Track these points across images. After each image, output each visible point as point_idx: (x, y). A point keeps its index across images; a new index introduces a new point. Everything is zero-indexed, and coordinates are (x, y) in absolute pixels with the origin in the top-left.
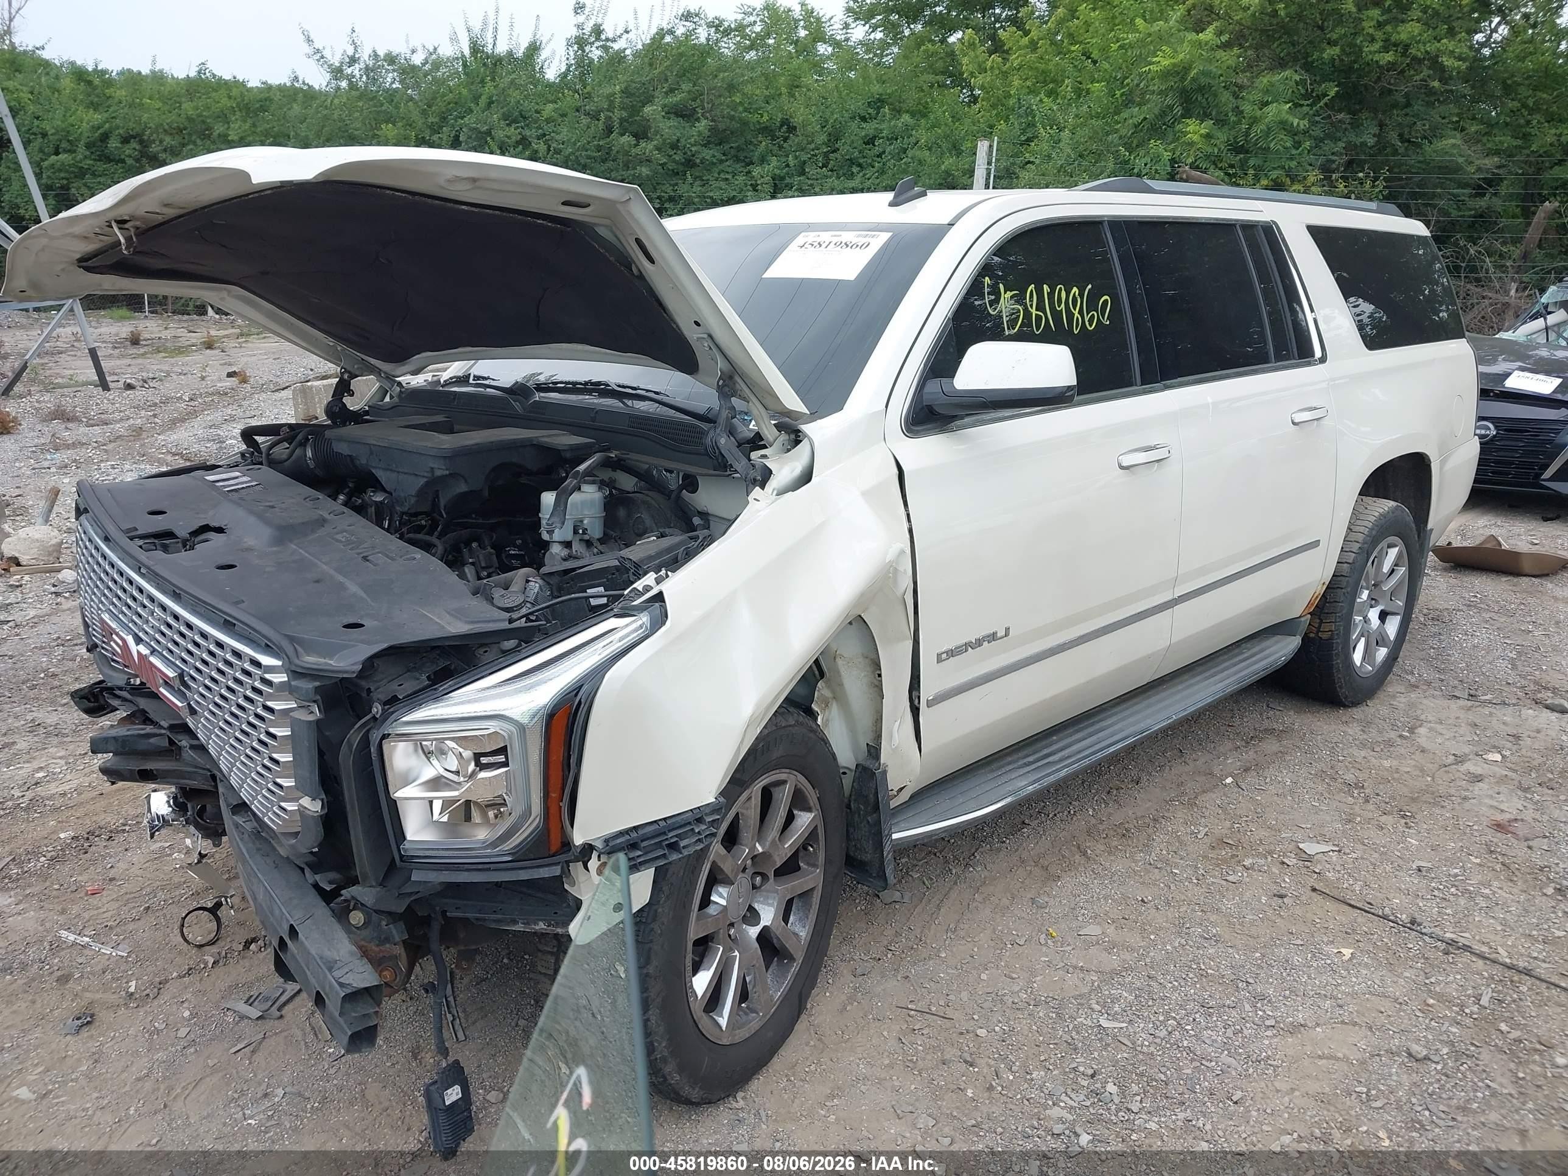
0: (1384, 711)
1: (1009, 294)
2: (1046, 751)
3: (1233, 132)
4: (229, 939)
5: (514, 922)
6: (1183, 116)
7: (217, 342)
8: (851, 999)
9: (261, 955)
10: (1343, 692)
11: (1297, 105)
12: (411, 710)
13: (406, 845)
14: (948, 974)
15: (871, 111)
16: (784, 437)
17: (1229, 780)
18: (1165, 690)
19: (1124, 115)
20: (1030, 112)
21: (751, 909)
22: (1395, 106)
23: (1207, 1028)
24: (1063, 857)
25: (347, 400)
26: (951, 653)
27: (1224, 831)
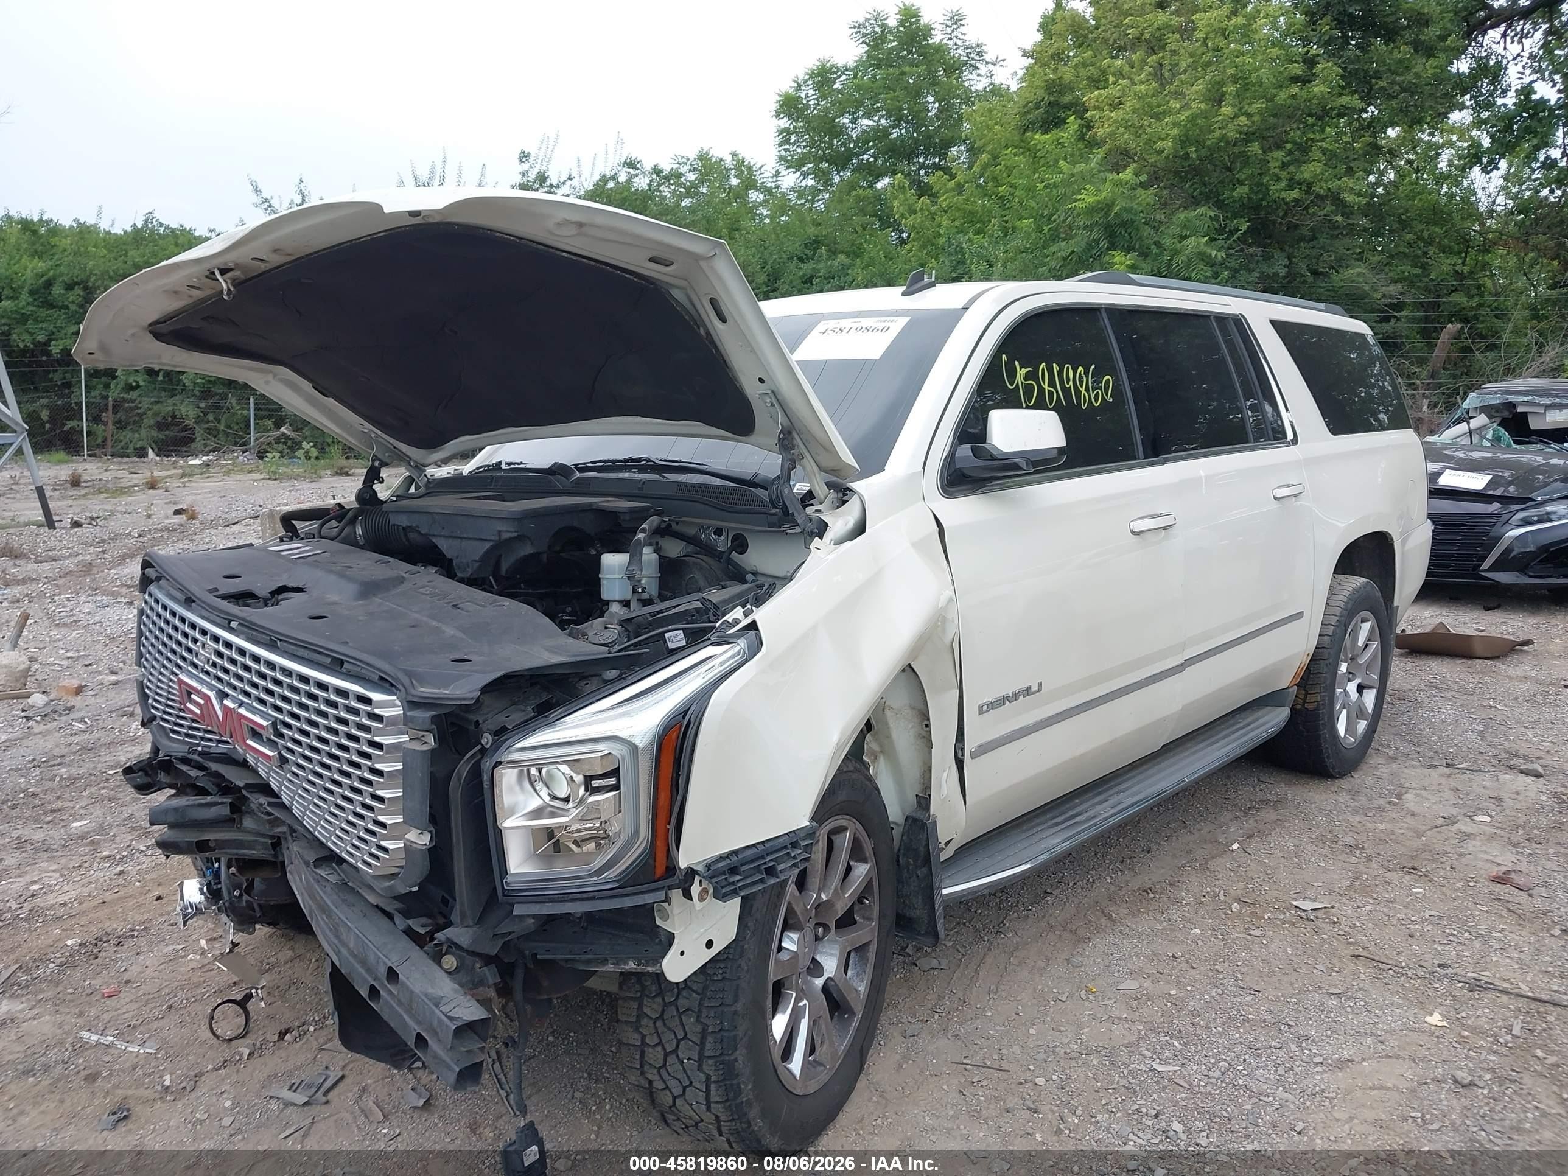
0: (1370, 781)
1: (1024, 371)
2: (1071, 813)
3: (1156, 263)
4: (260, 1032)
5: (604, 962)
6: (1108, 249)
7: (160, 482)
8: (906, 1058)
9: (297, 1046)
10: (1330, 762)
11: (1213, 239)
12: (524, 737)
13: (509, 879)
14: (998, 1031)
15: (808, 252)
16: (832, 494)
17: (1235, 846)
18: (1174, 755)
19: (1054, 249)
20: (960, 251)
21: (814, 961)
22: (1302, 239)
23: (1259, 1068)
24: (1090, 921)
25: (377, 487)
26: (992, 705)
27: (1240, 892)
